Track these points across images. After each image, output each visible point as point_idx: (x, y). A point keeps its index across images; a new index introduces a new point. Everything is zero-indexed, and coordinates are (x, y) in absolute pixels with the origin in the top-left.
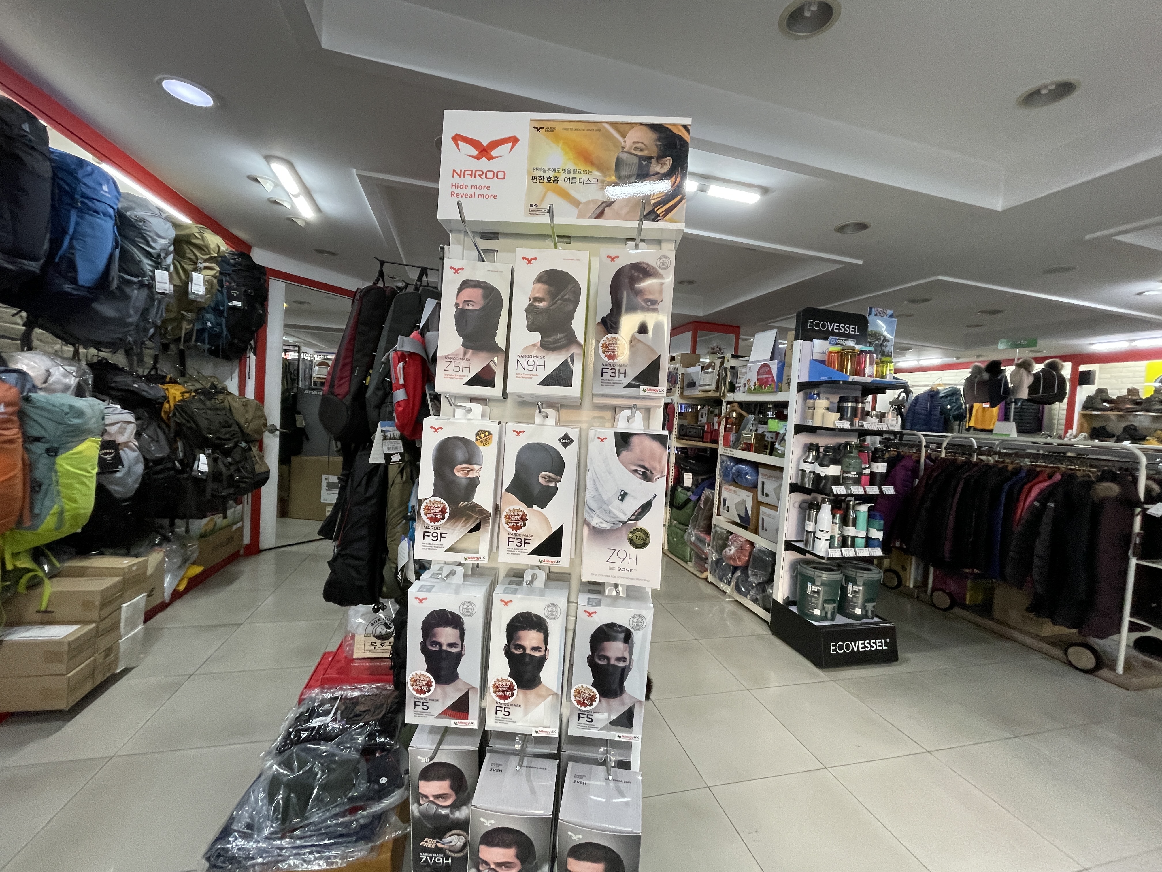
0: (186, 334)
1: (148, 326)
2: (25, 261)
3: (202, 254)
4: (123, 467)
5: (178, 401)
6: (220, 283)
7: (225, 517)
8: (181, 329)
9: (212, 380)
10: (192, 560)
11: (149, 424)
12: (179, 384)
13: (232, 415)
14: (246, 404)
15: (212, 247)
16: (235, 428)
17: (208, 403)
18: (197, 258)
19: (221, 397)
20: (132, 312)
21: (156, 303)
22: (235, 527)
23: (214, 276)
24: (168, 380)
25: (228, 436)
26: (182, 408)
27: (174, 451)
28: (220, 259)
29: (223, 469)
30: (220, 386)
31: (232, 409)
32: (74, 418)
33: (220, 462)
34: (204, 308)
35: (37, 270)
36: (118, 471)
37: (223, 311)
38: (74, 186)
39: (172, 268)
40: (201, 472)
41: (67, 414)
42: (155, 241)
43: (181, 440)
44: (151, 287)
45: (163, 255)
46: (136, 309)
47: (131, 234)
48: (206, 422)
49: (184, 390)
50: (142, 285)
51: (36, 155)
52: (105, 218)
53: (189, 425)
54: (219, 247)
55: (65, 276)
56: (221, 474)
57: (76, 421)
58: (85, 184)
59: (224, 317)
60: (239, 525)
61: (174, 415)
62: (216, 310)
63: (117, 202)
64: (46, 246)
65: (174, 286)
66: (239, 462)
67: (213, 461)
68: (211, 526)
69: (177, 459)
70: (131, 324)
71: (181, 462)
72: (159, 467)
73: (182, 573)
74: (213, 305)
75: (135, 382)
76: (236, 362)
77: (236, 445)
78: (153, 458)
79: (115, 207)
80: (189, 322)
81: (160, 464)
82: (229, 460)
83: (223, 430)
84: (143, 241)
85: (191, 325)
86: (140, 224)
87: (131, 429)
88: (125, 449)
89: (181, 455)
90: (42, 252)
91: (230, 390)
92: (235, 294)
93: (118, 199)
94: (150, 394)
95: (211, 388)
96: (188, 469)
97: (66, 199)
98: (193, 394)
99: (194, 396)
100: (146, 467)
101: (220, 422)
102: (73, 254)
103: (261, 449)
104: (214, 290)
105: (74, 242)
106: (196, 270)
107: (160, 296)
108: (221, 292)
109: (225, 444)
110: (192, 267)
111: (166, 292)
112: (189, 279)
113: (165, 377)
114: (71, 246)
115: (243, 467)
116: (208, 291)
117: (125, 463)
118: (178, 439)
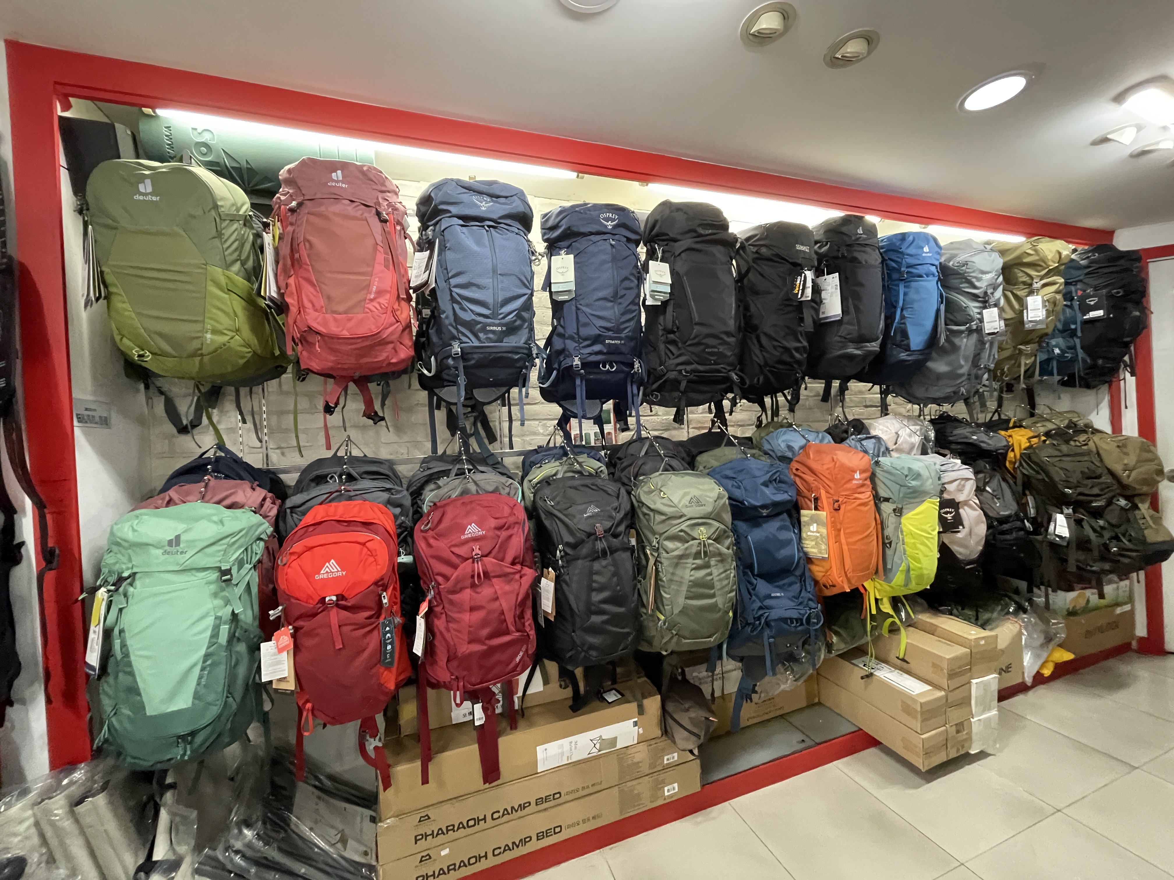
0: (1025, 372)
1: (980, 372)
2: (868, 344)
3: (1038, 271)
4: (964, 528)
5: (1025, 449)
6: (1068, 296)
7: (1102, 596)
8: (1019, 366)
9: (1069, 415)
10: (1057, 641)
11: (992, 477)
12: (1025, 428)
13: (1101, 461)
14: (1123, 445)
15: (1049, 257)
16: (1106, 479)
17: (1064, 448)
18: (1032, 278)
19: (1082, 438)
20: (962, 362)
21: (987, 346)
22: (1119, 610)
23: (1057, 292)
24: (1011, 425)
25: (1096, 491)
26: (1028, 456)
27: (1023, 506)
28: (1063, 267)
29: (1092, 536)
30: (1081, 423)
31: (1101, 452)
32: (913, 480)
33: (1085, 524)
34: (1046, 334)
35: (878, 349)
36: (958, 532)
37: (1076, 329)
38: (899, 260)
39: (1002, 301)
40: (1060, 537)
41: (906, 476)
42: (979, 279)
43: (1031, 494)
44: (979, 330)
45: (989, 291)
46: (966, 359)
47: (954, 282)
48: (1061, 472)
49: (1032, 434)
50: (970, 331)
51: (868, 249)
52: (929, 278)
53: (1040, 477)
54: (1060, 254)
55: (899, 346)
56: (1089, 541)
57: (914, 483)
58: (908, 255)
59: (1078, 337)
60: (1127, 608)
61: (1021, 464)
62: (1066, 331)
63: (938, 257)
64: (882, 324)
65: (1005, 320)
66: (1118, 526)
67: (1076, 523)
68: (1082, 603)
69: (1026, 516)
70: (962, 375)
71: (1033, 521)
72: (1006, 527)
73: (1045, 655)
74: (1060, 326)
75: (973, 433)
76: (1105, 388)
77: (1110, 503)
78: (998, 517)
79: (937, 263)
80: (1028, 356)
81: (1006, 523)
82: (1101, 522)
83: (1089, 482)
84: (967, 285)
85: (1033, 358)
86: (964, 268)
87: (970, 486)
88: (966, 508)
89: (1032, 512)
90: (879, 331)
91: (1097, 425)
92: (1092, 303)
93: (939, 254)
94: (989, 445)
95: (1068, 427)
96: (1043, 530)
97: (895, 276)
98: (1043, 438)
99: (1045, 441)
100: (989, 527)
101: (1082, 472)
102: (904, 324)
103: (1155, 505)
104: (1059, 308)
105: (906, 313)
106: (1031, 293)
107: (990, 337)
108: (1071, 307)
109: (1091, 502)
110: (1027, 290)
111: (996, 331)
112: (1023, 305)
113: (1009, 421)
114: (903, 317)
115: (1124, 535)
116: (1049, 313)
117: (966, 523)
118: (1027, 492)
